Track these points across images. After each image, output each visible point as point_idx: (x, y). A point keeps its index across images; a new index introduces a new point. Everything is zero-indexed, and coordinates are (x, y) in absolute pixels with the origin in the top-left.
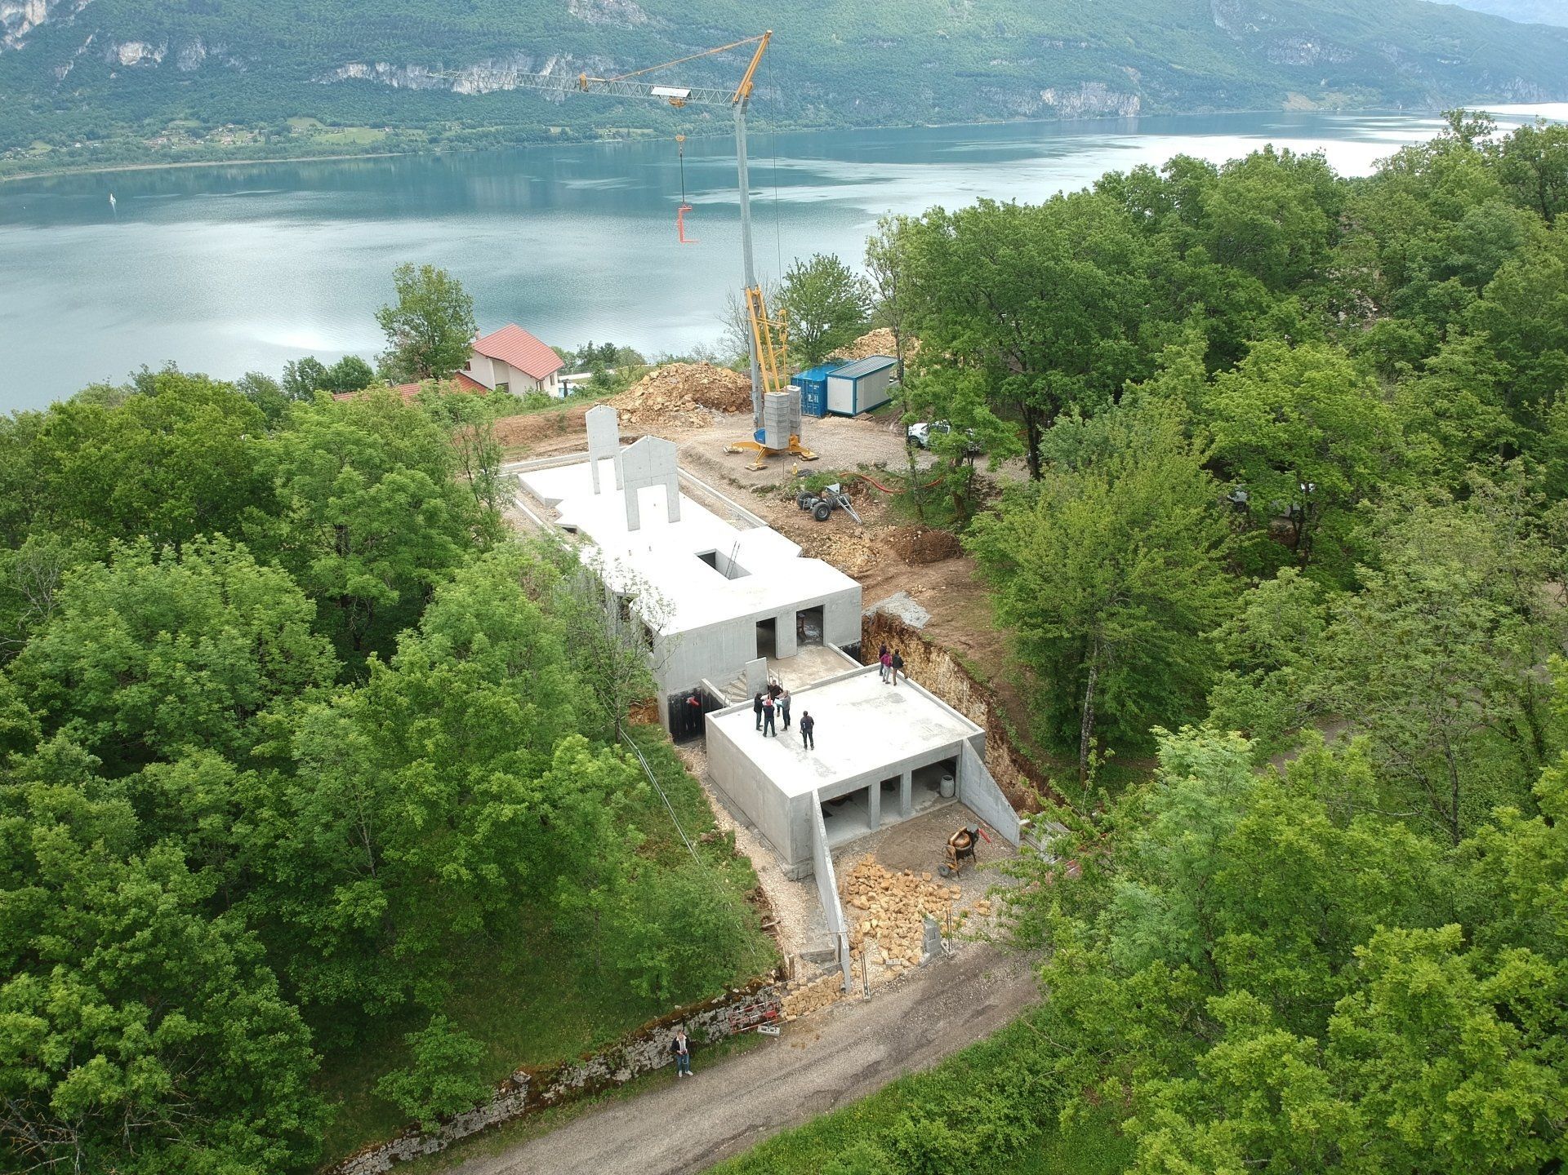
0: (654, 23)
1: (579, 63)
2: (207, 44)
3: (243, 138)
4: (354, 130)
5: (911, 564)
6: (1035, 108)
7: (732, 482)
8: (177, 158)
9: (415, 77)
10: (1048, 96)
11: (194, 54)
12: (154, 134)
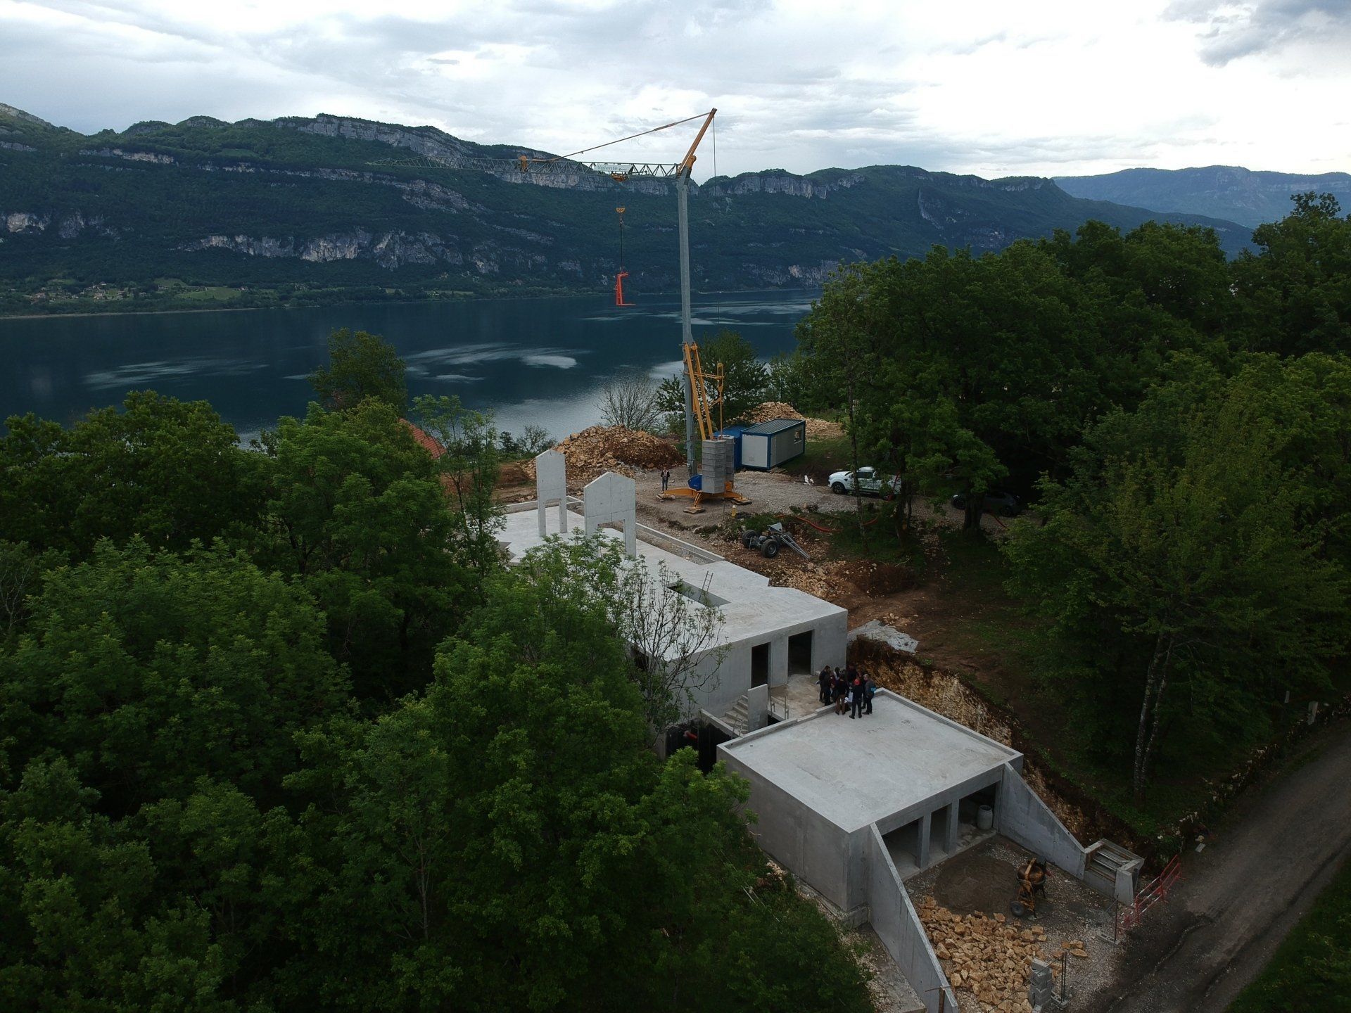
0: (474, 209)
1: (411, 238)
2: (85, 216)
3: (117, 295)
4: (214, 289)
5: (872, 595)
6: (784, 280)
7: (673, 524)
8: (53, 310)
9: (269, 247)
10: (795, 271)
11: (73, 225)
12: (36, 290)
